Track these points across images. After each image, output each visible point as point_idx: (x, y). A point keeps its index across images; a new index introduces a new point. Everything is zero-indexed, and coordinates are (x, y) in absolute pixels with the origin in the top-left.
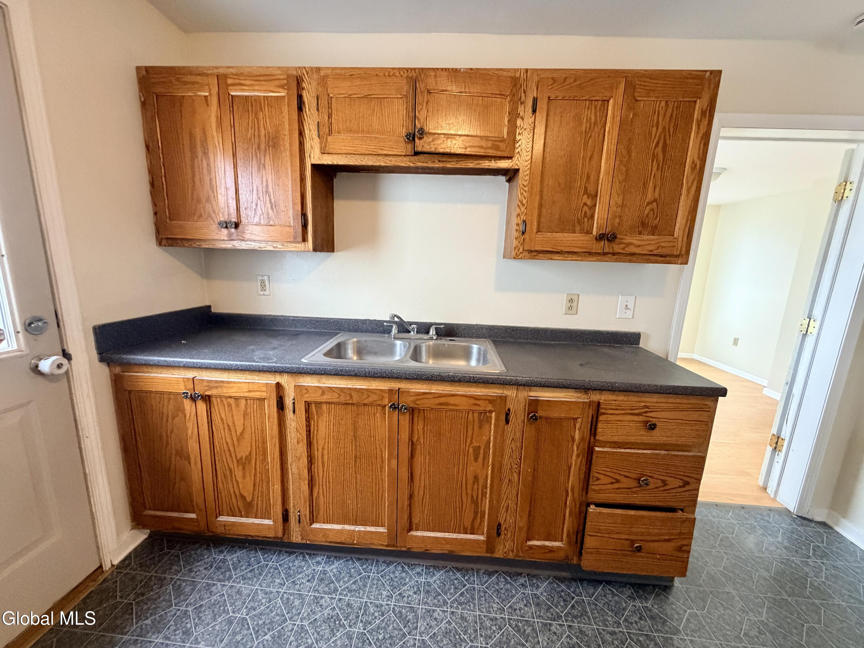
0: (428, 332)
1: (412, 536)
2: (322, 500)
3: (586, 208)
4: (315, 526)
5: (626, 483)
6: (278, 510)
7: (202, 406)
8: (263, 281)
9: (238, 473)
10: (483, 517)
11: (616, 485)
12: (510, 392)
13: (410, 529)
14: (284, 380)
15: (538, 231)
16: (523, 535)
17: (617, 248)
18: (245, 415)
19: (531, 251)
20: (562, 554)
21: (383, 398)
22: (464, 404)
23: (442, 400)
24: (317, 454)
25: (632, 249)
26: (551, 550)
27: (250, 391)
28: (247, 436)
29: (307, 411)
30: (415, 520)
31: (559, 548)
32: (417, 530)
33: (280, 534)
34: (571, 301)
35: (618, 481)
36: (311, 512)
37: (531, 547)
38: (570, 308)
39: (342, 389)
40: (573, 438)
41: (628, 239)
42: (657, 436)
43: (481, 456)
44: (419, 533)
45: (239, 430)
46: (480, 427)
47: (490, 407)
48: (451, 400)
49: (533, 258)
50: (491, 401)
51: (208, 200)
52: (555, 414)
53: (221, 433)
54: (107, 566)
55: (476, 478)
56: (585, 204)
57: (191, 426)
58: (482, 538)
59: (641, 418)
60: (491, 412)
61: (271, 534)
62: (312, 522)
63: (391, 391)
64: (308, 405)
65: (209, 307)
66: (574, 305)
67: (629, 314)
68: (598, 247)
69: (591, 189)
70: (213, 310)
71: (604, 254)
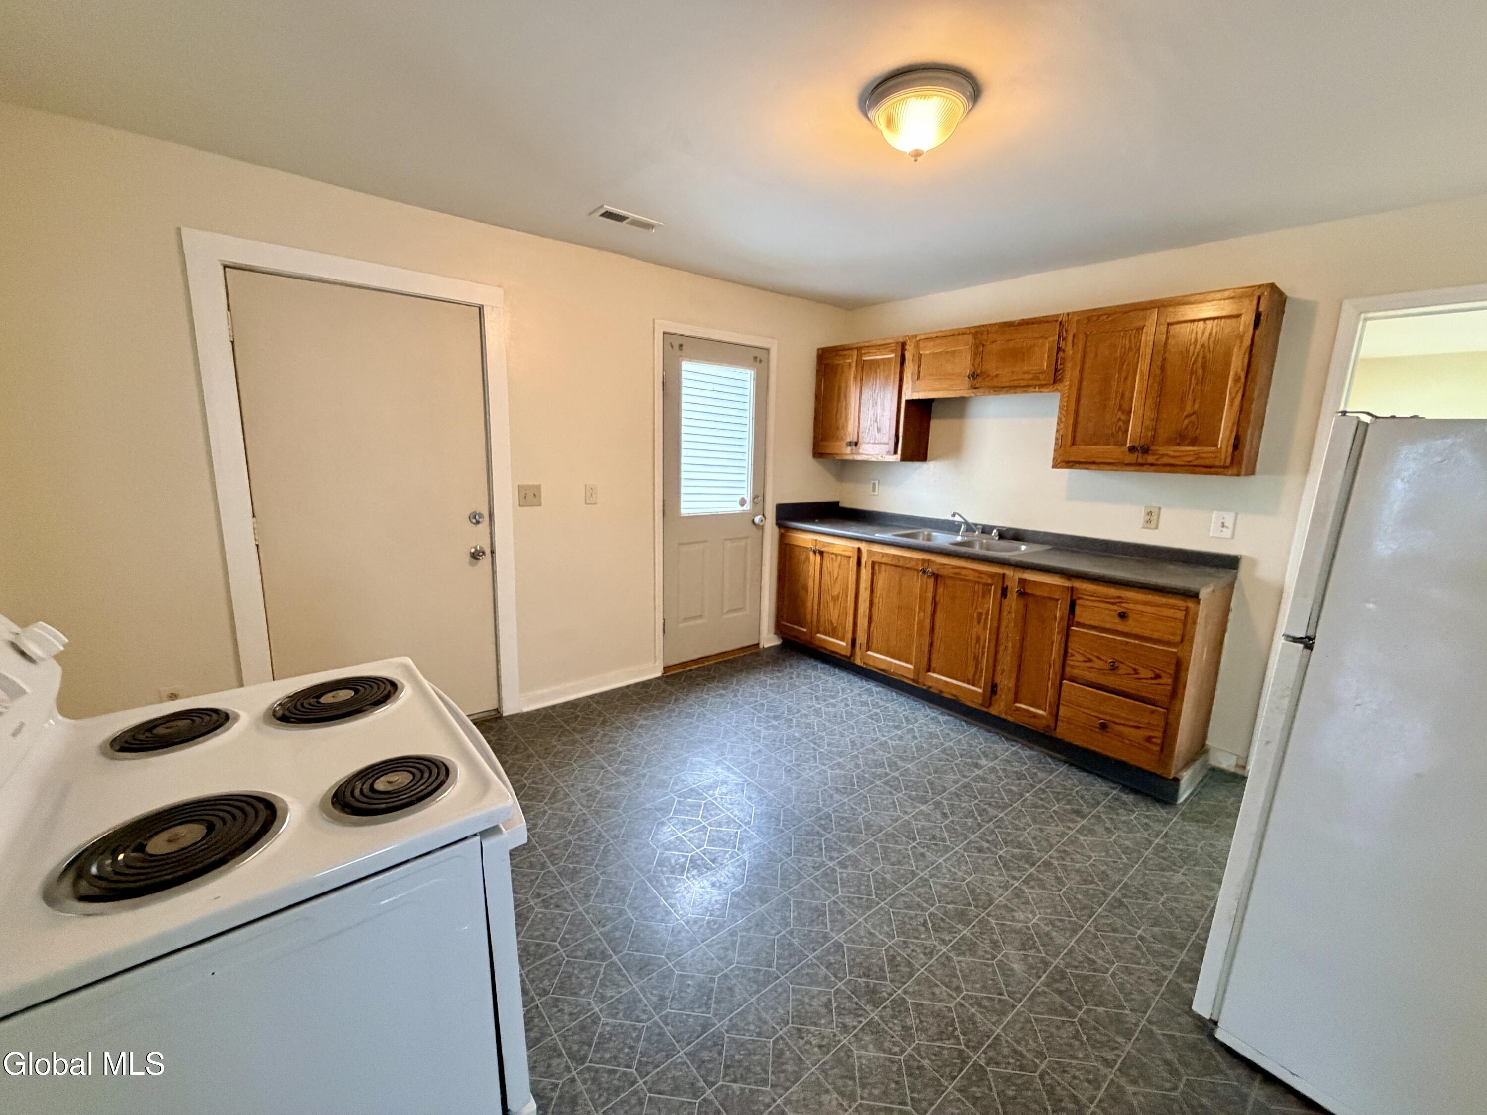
0: (990, 533)
1: (931, 677)
2: (875, 634)
3: (1121, 423)
4: (870, 653)
5: (1098, 664)
6: (849, 636)
7: (818, 557)
8: (874, 484)
9: (831, 605)
10: (981, 672)
11: (1089, 664)
12: (1009, 572)
13: (929, 671)
14: (864, 546)
15: (1073, 444)
16: (1011, 696)
17: (1151, 459)
18: (839, 566)
19: (1068, 462)
20: (1044, 722)
21: (918, 565)
22: (971, 576)
23: (957, 571)
24: (876, 600)
25: (1165, 460)
26: (1035, 716)
27: (844, 552)
28: (839, 581)
29: (873, 568)
30: (933, 665)
31: (1041, 716)
32: (934, 672)
33: (848, 654)
34: (1150, 513)
35: (1090, 660)
36: (868, 642)
37: (1018, 709)
38: (1149, 521)
39: (894, 555)
40: (1056, 617)
41: (1162, 450)
42: (1130, 626)
43: (983, 621)
44: (935, 675)
45: (835, 576)
46: (983, 597)
47: (990, 581)
48: (963, 572)
49: (1071, 467)
50: (992, 576)
51: (843, 428)
52: (1038, 592)
53: (826, 577)
54: (761, 646)
55: (978, 639)
56: (1119, 419)
57: (811, 569)
58: (980, 691)
59: (1114, 607)
60: (991, 585)
61: (843, 653)
62: (868, 650)
63: (924, 561)
64: (874, 563)
65: (837, 503)
66: (1154, 518)
67: (1227, 533)
68: (1132, 458)
69: (1125, 407)
70: (841, 505)
71: (1142, 465)
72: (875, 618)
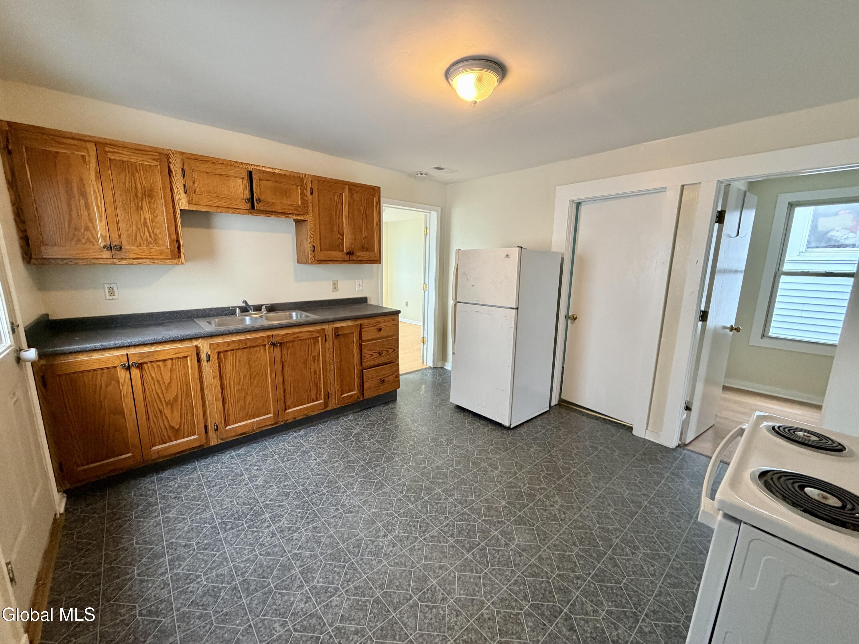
0: (260, 310)
1: (288, 413)
2: (231, 412)
3: (340, 240)
4: (228, 428)
5: (375, 355)
6: (201, 427)
7: (135, 372)
8: (111, 289)
9: (167, 412)
10: (321, 391)
11: (372, 357)
12: (325, 326)
13: (286, 409)
14: (201, 343)
15: (321, 250)
16: (339, 393)
17: (355, 258)
18: (171, 370)
19: (318, 260)
20: (356, 397)
21: (264, 341)
22: (305, 336)
23: (295, 336)
24: (225, 383)
25: (360, 258)
26: (352, 396)
27: (176, 354)
28: (173, 384)
29: (219, 358)
30: (288, 404)
31: (355, 394)
32: (289, 409)
33: (203, 443)
34: (335, 284)
35: (372, 355)
36: (225, 420)
37: (344, 398)
38: (335, 288)
39: (239, 340)
40: (353, 342)
41: (358, 254)
42: (382, 334)
43: (316, 361)
44: (290, 410)
45: (167, 382)
46: (315, 346)
47: (318, 335)
48: (300, 335)
49: (320, 263)
50: (318, 332)
52: (345, 332)
53: (152, 389)
54: (59, 515)
55: (315, 372)
56: (339, 238)
57: (126, 389)
58: (321, 401)
59: (376, 327)
60: (318, 337)
61: (197, 444)
62: (226, 426)
63: (268, 337)
64: (219, 353)
65: (47, 315)
66: (336, 286)
67: (361, 288)
68: (347, 258)
69: (341, 232)
70: (51, 318)
71: (350, 261)
72: (228, 397)
